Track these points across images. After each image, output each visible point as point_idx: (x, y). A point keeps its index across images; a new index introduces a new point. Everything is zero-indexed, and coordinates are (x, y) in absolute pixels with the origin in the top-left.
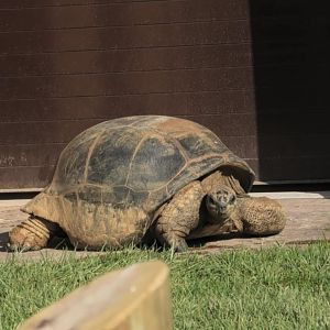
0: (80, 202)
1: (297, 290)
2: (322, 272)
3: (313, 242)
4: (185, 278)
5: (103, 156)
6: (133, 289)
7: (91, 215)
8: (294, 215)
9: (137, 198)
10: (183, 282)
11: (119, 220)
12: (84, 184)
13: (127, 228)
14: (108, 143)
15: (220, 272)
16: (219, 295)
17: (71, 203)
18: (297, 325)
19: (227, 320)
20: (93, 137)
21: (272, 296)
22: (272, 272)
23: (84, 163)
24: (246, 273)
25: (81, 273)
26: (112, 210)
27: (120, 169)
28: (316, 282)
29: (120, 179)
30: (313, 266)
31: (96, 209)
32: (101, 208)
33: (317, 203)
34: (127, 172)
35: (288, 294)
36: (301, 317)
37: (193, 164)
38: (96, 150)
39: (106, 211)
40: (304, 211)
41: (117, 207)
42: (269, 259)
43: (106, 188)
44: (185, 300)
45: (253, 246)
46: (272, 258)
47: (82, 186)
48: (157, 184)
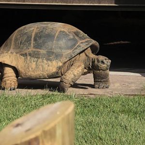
0: (29, 57)
1: (127, 116)
2: (139, 109)
3: (135, 95)
4: (79, 107)
5: (40, 37)
6: (58, 113)
7: (35, 63)
8: (128, 82)
9: (58, 56)
10: (77, 109)
11: (49, 66)
12: (31, 49)
13: (52, 69)
14: (42, 32)
15: (94, 106)
16: (93, 116)
17: (24, 58)
18: (126, 131)
19: (96, 127)
20: (32, 29)
21: (116, 118)
22: (117, 107)
23: (30, 40)
24: (105, 107)
25: (33, 102)
26: (45, 61)
27: (50, 43)
28: (136, 113)
29: (50, 47)
30: (135, 106)
31: (37, 61)
32: (40, 60)
33: (138, 78)
34: (53, 45)
35: (123, 117)
36: (128, 128)
37: (82, 43)
38: (36, 34)
39: (43, 62)
40: (132, 81)
41: (48, 60)
42: (116, 101)
43: (43, 51)
44: (78, 117)
45: (109, 95)
46: (117, 101)
47: (30, 50)
48: (66, 51)
